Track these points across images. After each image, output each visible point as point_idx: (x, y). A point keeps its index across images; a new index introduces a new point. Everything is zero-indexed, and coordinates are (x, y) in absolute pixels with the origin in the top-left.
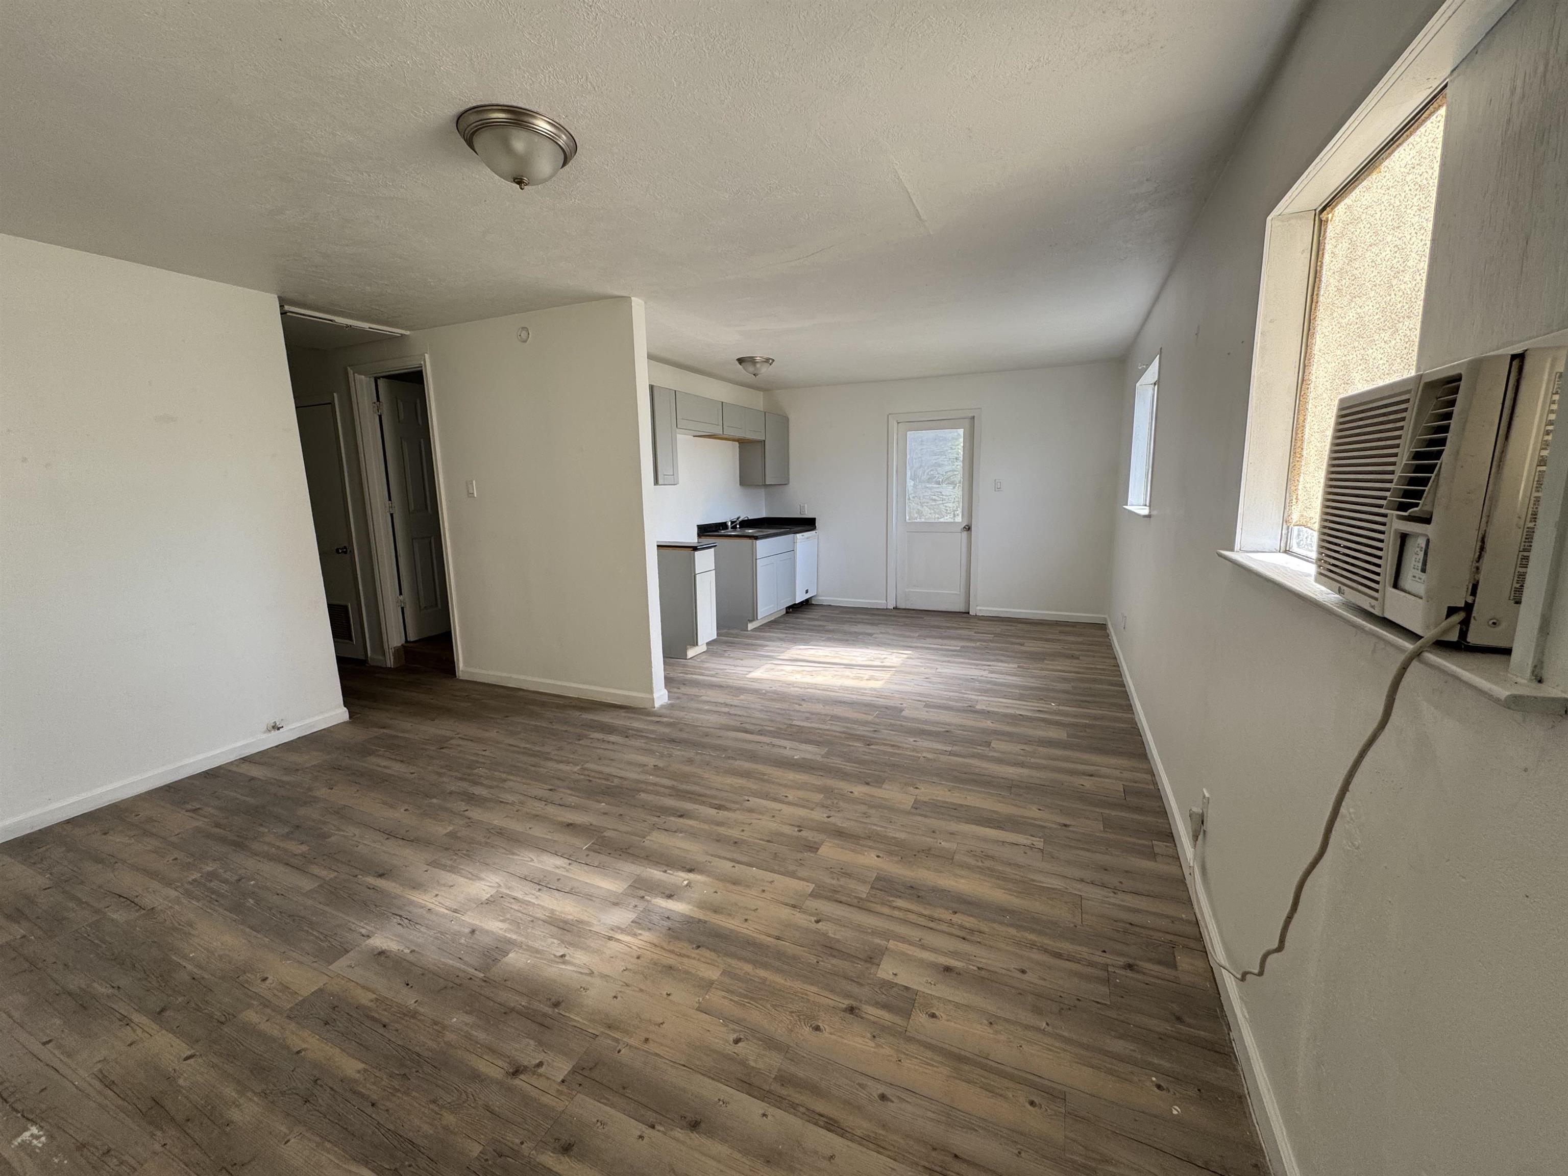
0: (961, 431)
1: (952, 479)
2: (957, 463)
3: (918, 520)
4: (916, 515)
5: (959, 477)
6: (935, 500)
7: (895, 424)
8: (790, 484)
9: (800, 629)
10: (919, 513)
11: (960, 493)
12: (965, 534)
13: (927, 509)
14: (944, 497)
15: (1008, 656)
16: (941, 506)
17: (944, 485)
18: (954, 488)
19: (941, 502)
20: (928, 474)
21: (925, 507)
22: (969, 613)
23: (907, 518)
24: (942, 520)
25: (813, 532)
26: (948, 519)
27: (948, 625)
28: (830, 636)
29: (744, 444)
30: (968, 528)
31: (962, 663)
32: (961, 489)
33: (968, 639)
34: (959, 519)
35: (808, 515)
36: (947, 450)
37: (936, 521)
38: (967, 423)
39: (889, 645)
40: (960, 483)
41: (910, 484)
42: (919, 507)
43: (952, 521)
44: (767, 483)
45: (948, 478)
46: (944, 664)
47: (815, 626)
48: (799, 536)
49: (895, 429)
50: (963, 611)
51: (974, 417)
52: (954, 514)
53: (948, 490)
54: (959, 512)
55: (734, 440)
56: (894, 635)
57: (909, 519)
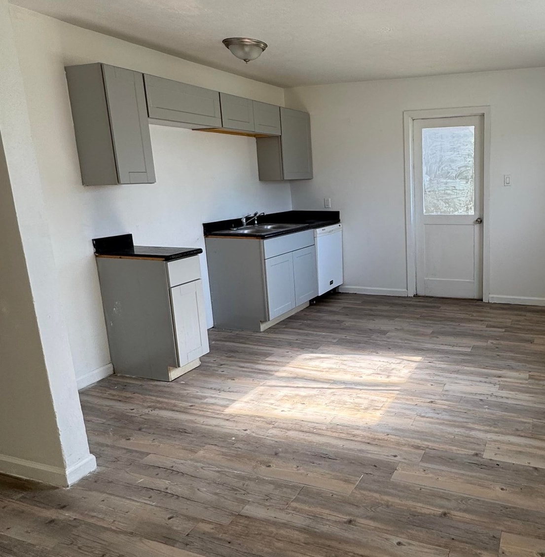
0: (472, 128)
1: (465, 174)
2: (469, 160)
3: (435, 213)
4: (432, 209)
5: (471, 172)
6: (449, 194)
7: (410, 121)
8: (314, 179)
9: (316, 327)
10: (436, 207)
11: (473, 188)
12: (477, 227)
13: (442, 203)
14: (458, 191)
15: (519, 361)
16: (456, 200)
17: (458, 180)
18: (467, 183)
19: (455, 196)
20: (442, 169)
21: (440, 201)
22: (482, 300)
23: (425, 211)
24: (456, 213)
25: (336, 226)
26: (461, 212)
27: (462, 316)
28: (343, 336)
29: (260, 138)
30: (480, 221)
31: (472, 373)
32: (473, 184)
33: (480, 335)
34: (472, 212)
35: (332, 208)
36: (459, 146)
37: (451, 214)
38: (477, 120)
39: (401, 347)
40: (472, 176)
41: (426, 179)
42: (435, 201)
43: (466, 214)
44: (285, 179)
45: (461, 174)
46: (453, 375)
47: (333, 322)
48: (319, 230)
49: (410, 125)
50: (476, 297)
51: (483, 115)
52: (467, 208)
53: (461, 184)
54: (472, 205)
55: (249, 135)
56: (409, 332)
57: (426, 212)
